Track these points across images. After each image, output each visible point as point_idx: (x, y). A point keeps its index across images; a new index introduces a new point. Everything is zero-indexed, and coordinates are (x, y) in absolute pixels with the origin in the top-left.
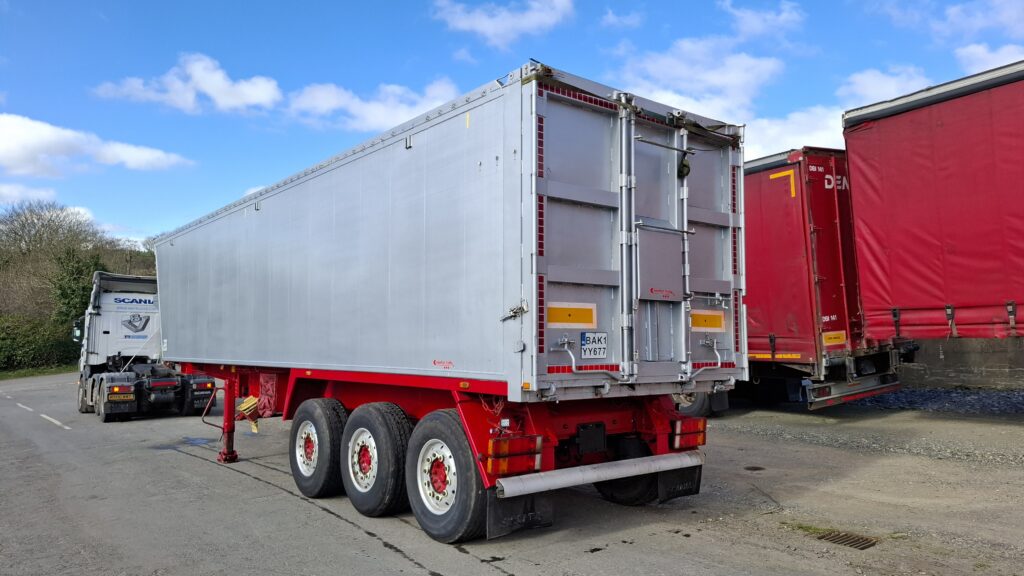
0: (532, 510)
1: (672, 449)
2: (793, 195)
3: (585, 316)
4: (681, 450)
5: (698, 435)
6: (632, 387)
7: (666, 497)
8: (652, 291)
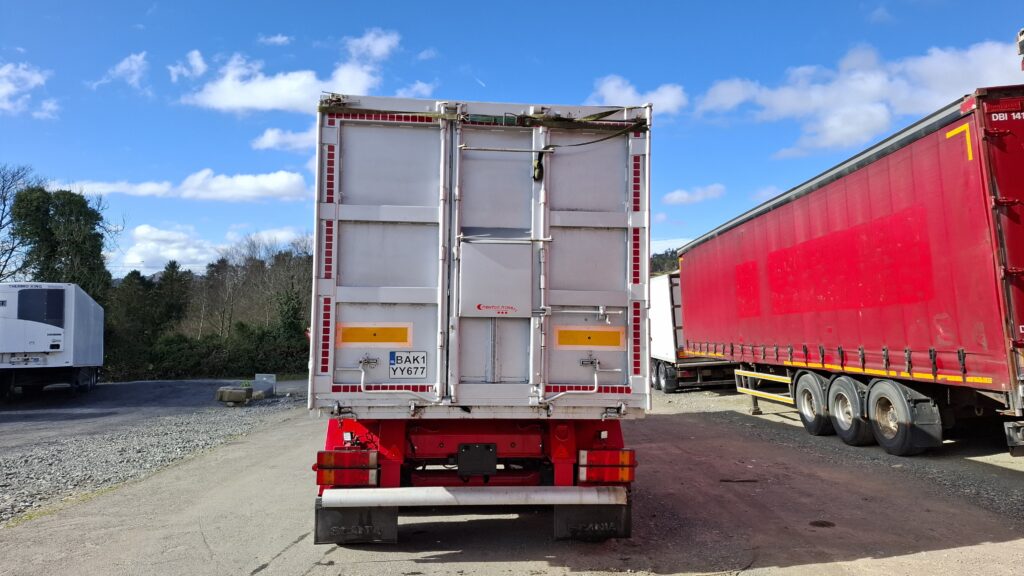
0: (369, 523)
1: (576, 482)
2: (970, 158)
3: (399, 335)
4: (588, 484)
5: (620, 469)
6: (466, 409)
7: (570, 535)
8: (479, 307)
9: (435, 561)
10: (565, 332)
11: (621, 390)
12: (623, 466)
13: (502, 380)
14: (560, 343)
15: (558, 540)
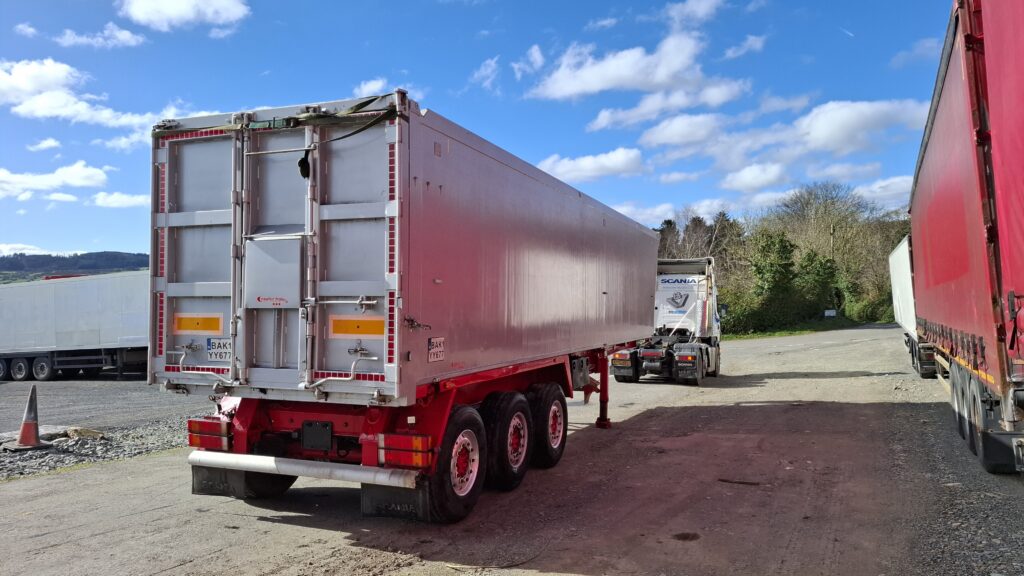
3: (213, 324)
4: (386, 465)
5: (414, 454)
6: (263, 391)
7: (374, 512)
8: (259, 299)
9: (279, 521)
10: (339, 321)
11: (377, 378)
12: (417, 451)
13: (288, 365)
14: (334, 332)
15: (366, 516)
